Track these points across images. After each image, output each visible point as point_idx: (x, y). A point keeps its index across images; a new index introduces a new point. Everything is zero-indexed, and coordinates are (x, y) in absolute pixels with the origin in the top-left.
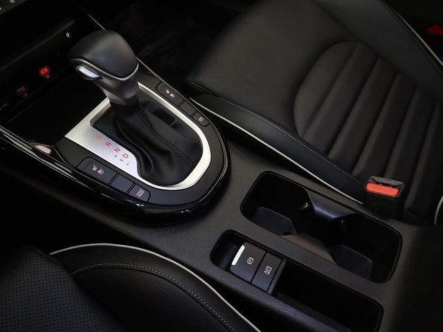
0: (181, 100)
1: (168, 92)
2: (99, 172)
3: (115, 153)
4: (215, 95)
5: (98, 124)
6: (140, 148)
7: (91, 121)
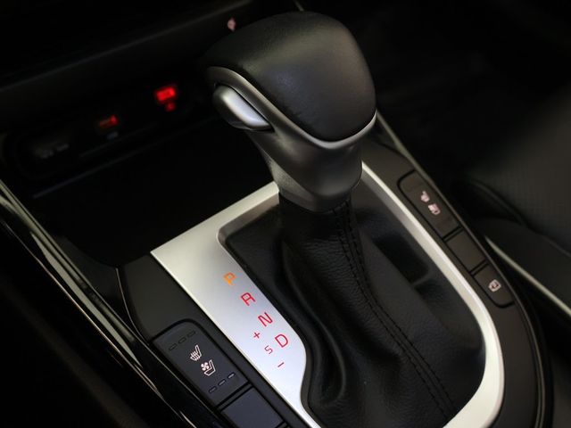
0: (454, 224)
1: (425, 198)
2: (205, 366)
3: (259, 327)
4: (531, 225)
5: (237, 242)
6: (324, 328)
7: (222, 230)
